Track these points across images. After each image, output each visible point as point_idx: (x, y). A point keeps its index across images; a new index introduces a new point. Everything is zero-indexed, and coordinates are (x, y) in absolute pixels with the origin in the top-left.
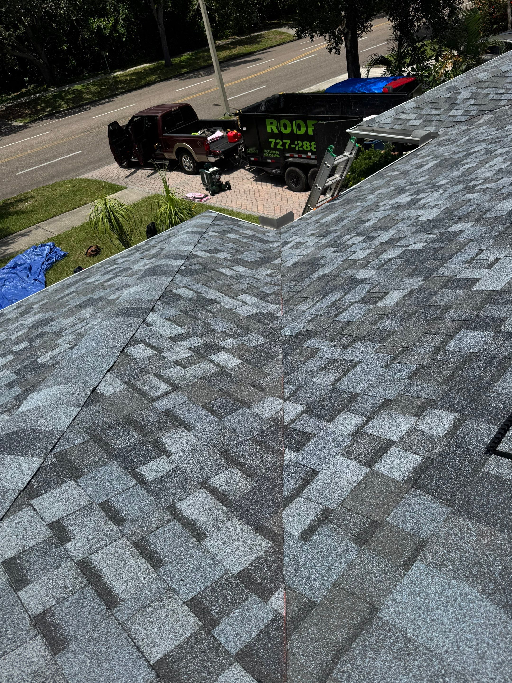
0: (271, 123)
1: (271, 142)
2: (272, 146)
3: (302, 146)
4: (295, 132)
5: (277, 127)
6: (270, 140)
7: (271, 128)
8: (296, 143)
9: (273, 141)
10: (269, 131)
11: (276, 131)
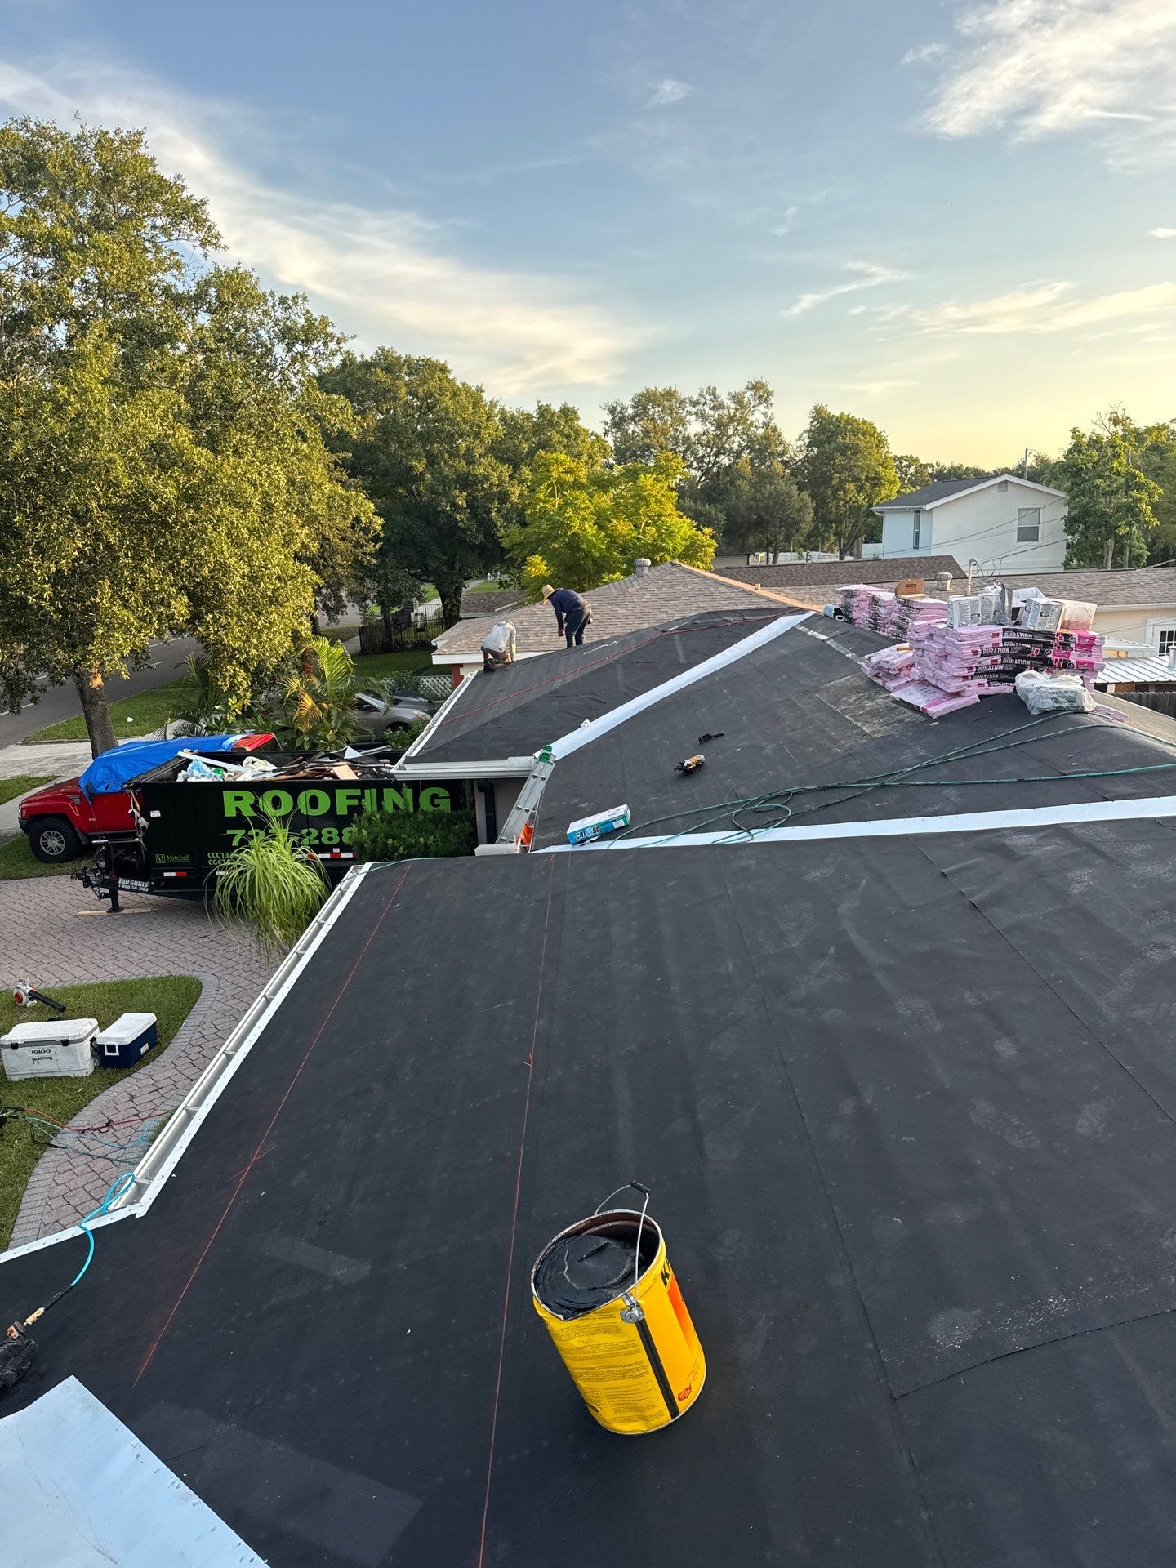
0: (238, 799)
1: (234, 836)
2: (235, 842)
3: (319, 837)
4: (303, 811)
5: (255, 807)
6: (229, 832)
7: (238, 809)
8: (304, 831)
9: (240, 833)
10: (230, 812)
11: (248, 812)
